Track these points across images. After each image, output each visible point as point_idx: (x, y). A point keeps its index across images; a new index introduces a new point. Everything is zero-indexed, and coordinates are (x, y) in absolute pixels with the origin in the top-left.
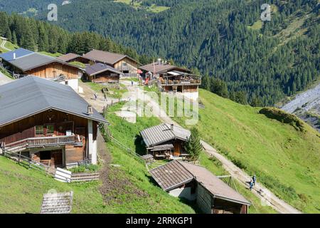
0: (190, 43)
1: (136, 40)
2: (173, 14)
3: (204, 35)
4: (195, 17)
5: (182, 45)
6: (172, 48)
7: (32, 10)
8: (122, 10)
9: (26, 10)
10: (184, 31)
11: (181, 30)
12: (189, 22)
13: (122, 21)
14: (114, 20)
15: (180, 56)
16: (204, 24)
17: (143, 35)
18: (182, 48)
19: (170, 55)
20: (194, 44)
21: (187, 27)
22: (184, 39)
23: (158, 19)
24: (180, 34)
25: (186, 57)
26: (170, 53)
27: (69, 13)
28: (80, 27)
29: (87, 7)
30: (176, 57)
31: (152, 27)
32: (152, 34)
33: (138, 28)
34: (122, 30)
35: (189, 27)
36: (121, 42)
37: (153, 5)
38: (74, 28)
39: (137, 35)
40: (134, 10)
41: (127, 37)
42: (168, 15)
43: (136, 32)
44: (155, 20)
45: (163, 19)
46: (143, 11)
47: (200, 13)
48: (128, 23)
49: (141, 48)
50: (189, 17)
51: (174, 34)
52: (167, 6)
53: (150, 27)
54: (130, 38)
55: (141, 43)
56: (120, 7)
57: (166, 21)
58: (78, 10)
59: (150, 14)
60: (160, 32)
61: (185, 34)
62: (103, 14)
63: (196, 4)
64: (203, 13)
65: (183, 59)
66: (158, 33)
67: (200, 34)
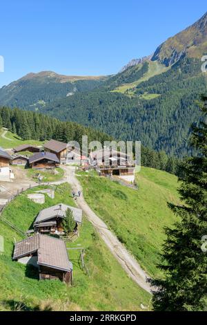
0: (179, 126)
1: (130, 125)
2: (163, 100)
3: (193, 118)
4: (184, 102)
5: (172, 129)
6: (162, 131)
7: (42, 102)
8: (118, 99)
9: (36, 102)
10: (174, 115)
11: (170, 115)
12: (178, 107)
13: (117, 108)
14: (110, 108)
15: (170, 138)
16: (192, 108)
17: (136, 121)
18: (172, 131)
19: (162, 137)
20: (183, 127)
21: (176, 112)
22: (174, 122)
23: (149, 106)
24: (170, 118)
25: (176, 139)
26: (161, 135)
27: (71, 103)
28: (81, 115)
29: (87, 97)
30: (167, 139)
31: (144, 113)
32: (144, 119)
33: (132, 115)
34: (118, 116)
35: (179, 112)
36: (116, 127)
37: (146, 93)
38: (76, 117)
39: (131, 121)
40: (128, 98)
41: (122, 123)
42: (159, 101)
43: (130, 118)
44: (147, 107)
45: (154, 105)
46: (137, 99)
47: (188, 98)
48: (123, 110)
49: (134, 132)
50: (178, 103)
51: (164, 118)
52: (158, 93)
53: (142, 113)
54: (124, 124)
55: (134, 128)
56: (116, 96)
57: (157, 106)
58: (80, 101)
59: (143, 101)
60: (152, 117)
61: (175, 118)
62: (101, 102)
63: (184, 91)
64: (192, 99)
65: (173, 141)
66: (149, 118)
67: (189, 117)
